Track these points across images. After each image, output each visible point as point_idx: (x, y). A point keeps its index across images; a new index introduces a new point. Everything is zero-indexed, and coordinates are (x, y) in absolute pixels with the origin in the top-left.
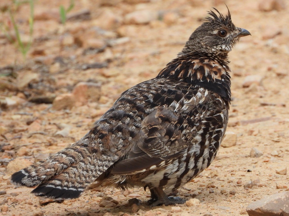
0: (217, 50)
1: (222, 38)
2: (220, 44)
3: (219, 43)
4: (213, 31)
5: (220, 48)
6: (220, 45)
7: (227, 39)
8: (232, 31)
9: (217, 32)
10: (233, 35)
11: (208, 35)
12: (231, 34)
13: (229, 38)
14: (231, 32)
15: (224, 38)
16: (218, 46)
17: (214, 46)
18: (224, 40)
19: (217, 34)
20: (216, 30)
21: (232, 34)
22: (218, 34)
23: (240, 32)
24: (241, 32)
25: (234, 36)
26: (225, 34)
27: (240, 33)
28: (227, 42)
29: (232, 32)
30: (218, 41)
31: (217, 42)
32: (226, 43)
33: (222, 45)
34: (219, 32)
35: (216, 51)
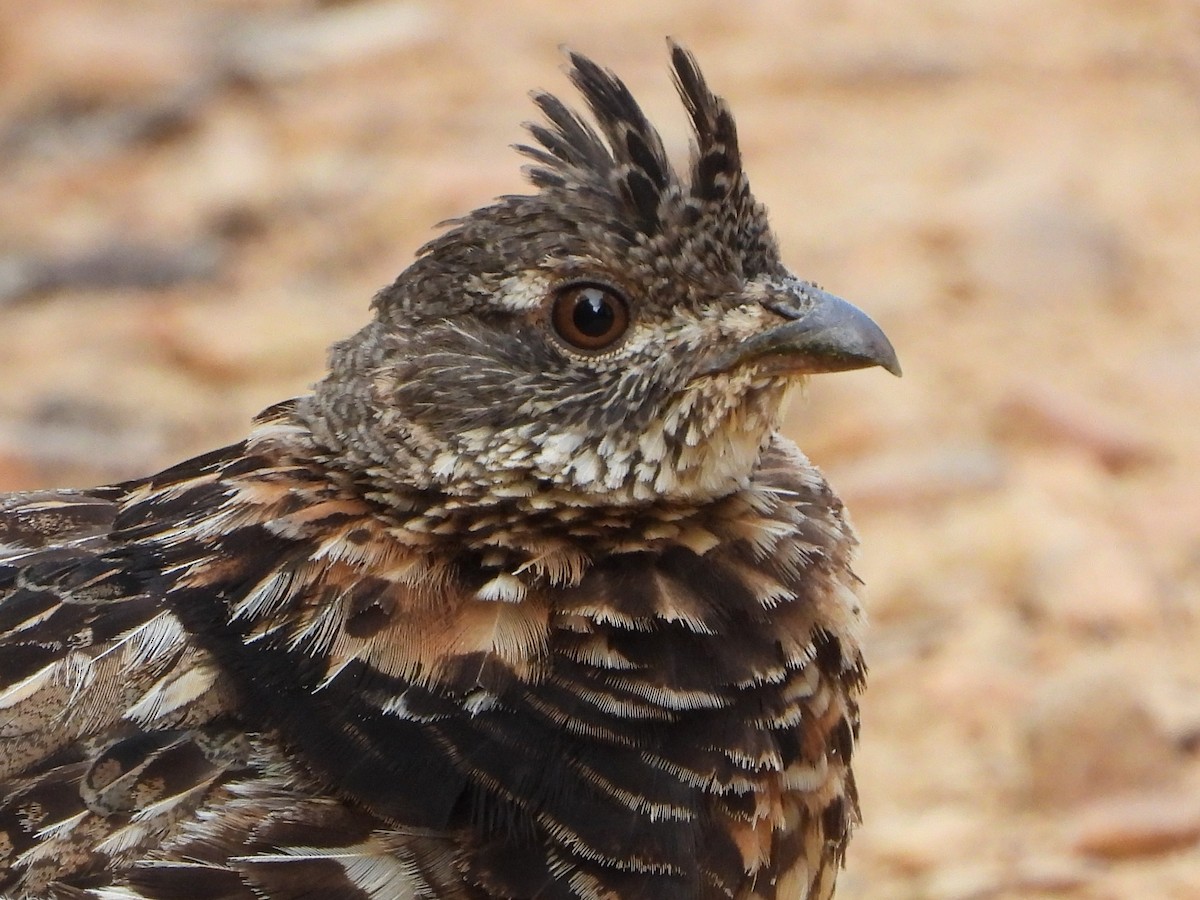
0: (482, 467)
1: (576, 359)
2: (526, 419)
3: (526, 408)
4: (505, 282)
5: (516, 460)
6: (524, 430)
7: (617, 375)
8: (688, 305)
9: (540, 291)
10: (692, 346)
11: (471, 310)
12: (685, 330)
13: (634, 370)
14: (678, 313)
15: (600, 362)
16: (508, 433)
17: (470, 423)
18: (592, 376)
19: (534, 310)
20: (530, 273)
21: (692, 332)
22: (547, 317)
23: (777, 324)
24: (790, 324)
25: (711, 361)
26: (617, 323)
27: (774, 339)
28: (606, 406)
29: (693, 320)
30: (521, 382)
31: (503, 394)
32: (599, 412)
33: (553, 427)
34: (560, 294)
35: (466, 478)
